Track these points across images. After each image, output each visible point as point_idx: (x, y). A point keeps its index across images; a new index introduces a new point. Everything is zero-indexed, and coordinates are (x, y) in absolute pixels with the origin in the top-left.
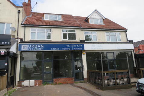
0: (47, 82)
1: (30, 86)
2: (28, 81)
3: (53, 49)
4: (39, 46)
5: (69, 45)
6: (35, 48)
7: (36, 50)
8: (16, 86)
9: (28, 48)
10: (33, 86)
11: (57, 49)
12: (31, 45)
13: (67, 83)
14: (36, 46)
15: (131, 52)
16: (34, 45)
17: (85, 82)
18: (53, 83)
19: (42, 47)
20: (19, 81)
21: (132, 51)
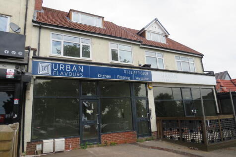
0: (89, 141)
1: (56, 152)
2: (52, 140)
3: (100, 77)
4: (74, 68)
5: (128, 70)
6: (66, 72)
7: (68, 75)
8: (24, 153)
9: (53, 70)
10: (62, 152)
11: (108, 78)
12: (59, 64)
13: (125, 143)
14: (68, 68)
15: (212, 89)
16: (65, 65)
17: (153, 139)
18: (100, 143)
19: (81, 71)
20: (30, 141)
21: (213, 87)
